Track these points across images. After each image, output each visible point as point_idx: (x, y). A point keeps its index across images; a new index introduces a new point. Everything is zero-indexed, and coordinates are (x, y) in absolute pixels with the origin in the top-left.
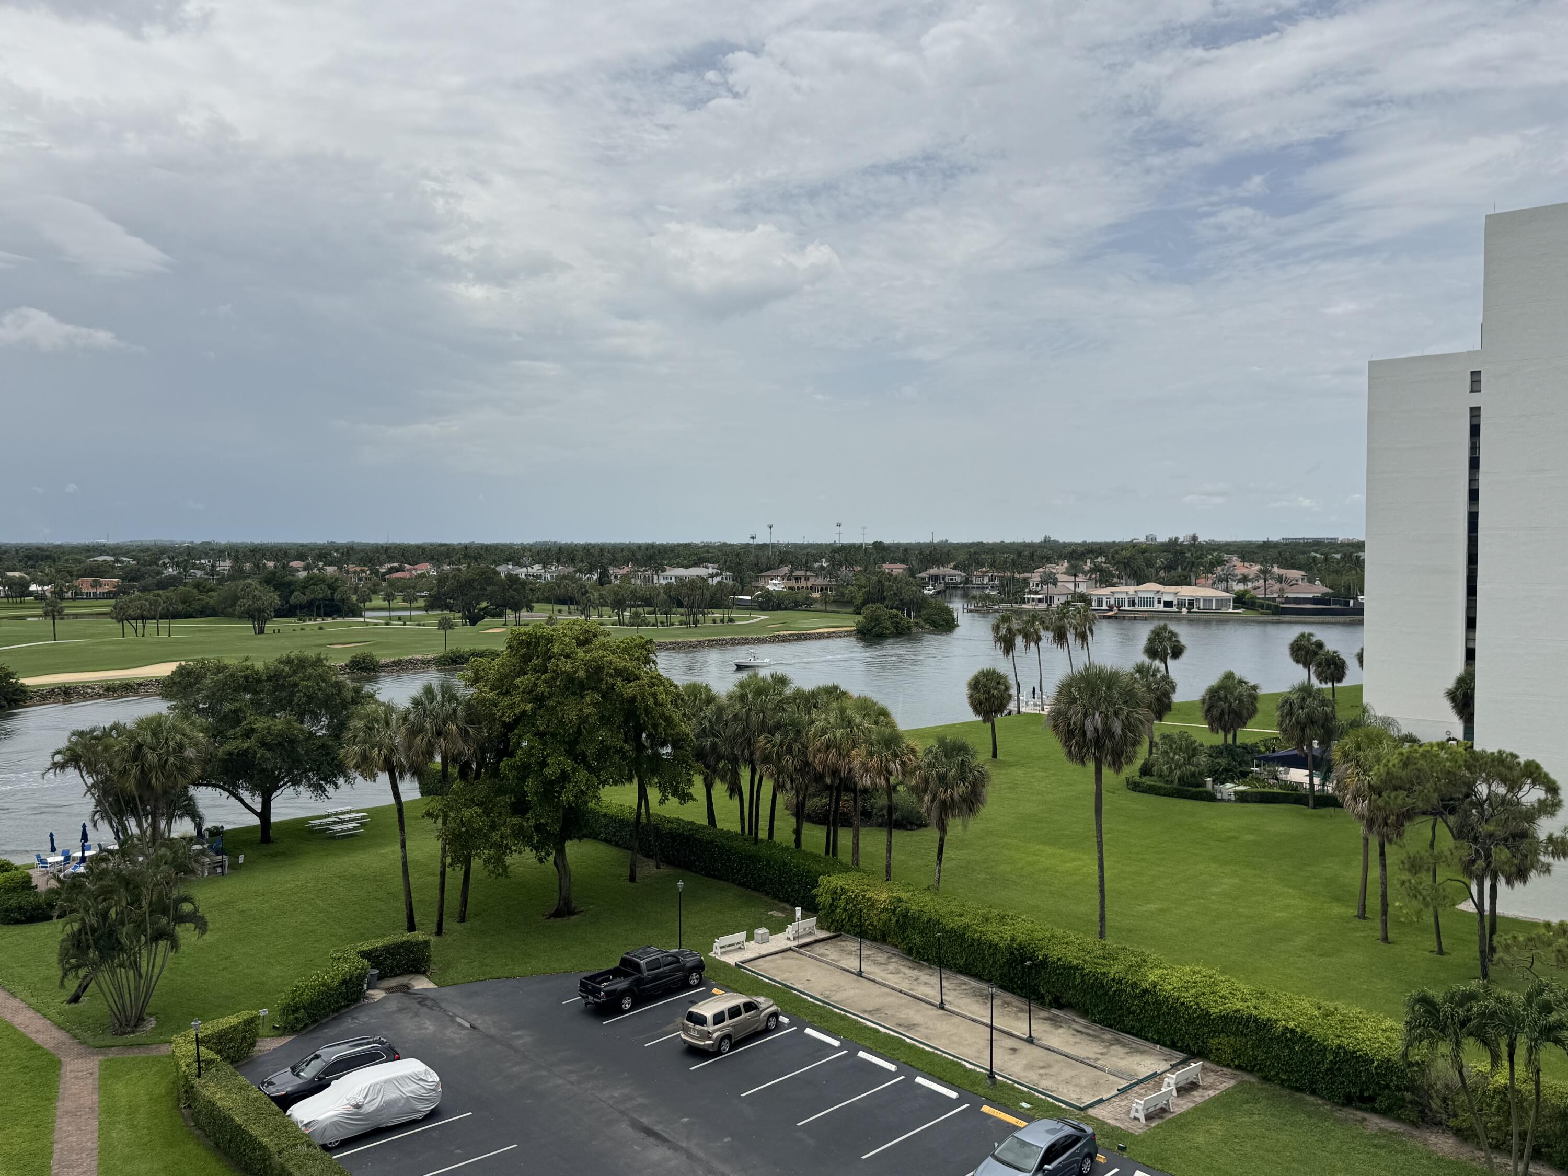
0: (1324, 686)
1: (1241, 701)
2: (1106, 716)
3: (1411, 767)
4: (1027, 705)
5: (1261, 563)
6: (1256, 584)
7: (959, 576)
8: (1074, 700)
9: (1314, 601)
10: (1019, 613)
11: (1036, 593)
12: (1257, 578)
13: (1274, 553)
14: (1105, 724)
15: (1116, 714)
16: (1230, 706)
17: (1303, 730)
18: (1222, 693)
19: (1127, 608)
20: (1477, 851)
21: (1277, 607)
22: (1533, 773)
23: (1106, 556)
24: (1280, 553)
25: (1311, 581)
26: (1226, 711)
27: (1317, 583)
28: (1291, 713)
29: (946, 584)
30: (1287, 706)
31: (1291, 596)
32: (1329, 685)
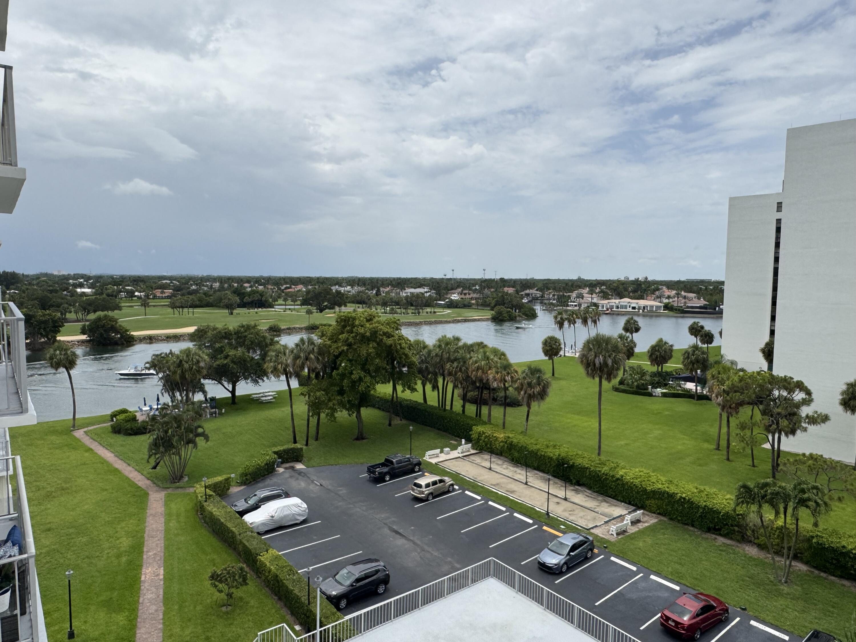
0: (704, 346)
1: (665, 352)
2: (605, 357)
3: (743, 382)
4: (568, 352)
5: (676, 290)
6: (674, 300)
7: (539, 294)
8: (590, 350)
9: (700, 307)
10: (566, 311)
11: (574, 302)
12: (674, 297)
13: (682, 286)
14: (604, 360)
15: (610, 356)
16: (660, 354)
17: (693, 364)
18: (657, 348)
19: (615, 309)
20: (772, 421)
21: (683, 310)
22: (800, 386)
23: (606, 286)
24: (685, 286)
25: (699, 299)
26: (658, 356)
27: (702, 299)
28: (688, 358)
29: (533, 297)
30: (687, 355)
31: (689, 305)
32: (706, 345)
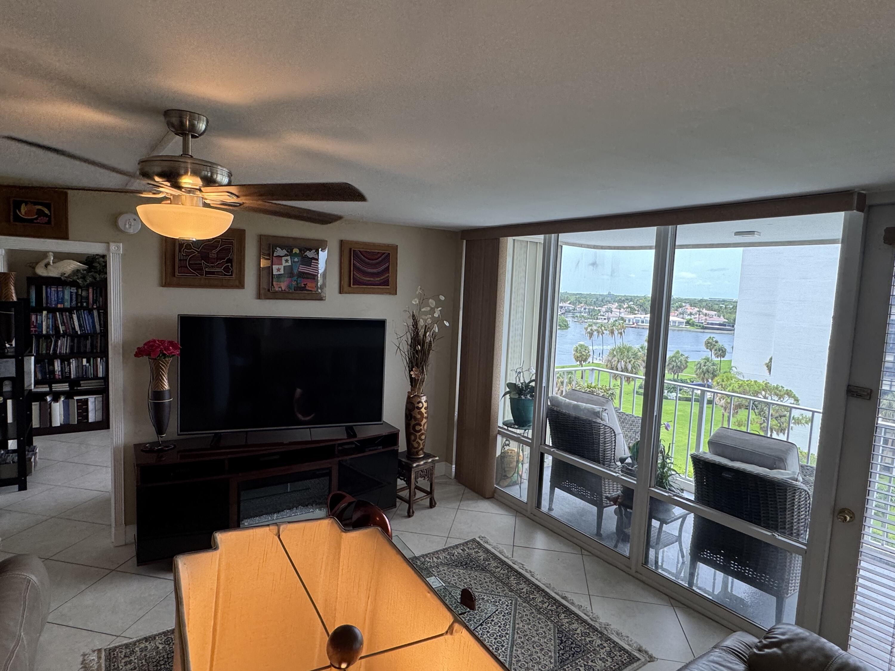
0: (717, 359)
1: (681, 362)
2: (626, 363)
3: (742, 388)
4: (596, 359)
5: (699, 308)
6: (695, 316)
7: (571, 307)
8: (615, 356)
9: (720, 324)
10: (596, 324)
11: (603, 316)
12: (696, 314)
13: (704, 304)
14: (625, 366)
15: (630, 362)
16: (677, 364)
17: (704, 374)
18: (674, 359)
19: (640, 324)
20: (764, 420)
21: (703, 326)
22: (789, 394)
23: (634, 302)
24: (707, 304)
25: (719, 316)
26: (675, 366)
27: (722, 317)
28: (700, 368)
29: (566, 310)
30: (699, 365)
31: (710, 322)
32: (719, 359)
